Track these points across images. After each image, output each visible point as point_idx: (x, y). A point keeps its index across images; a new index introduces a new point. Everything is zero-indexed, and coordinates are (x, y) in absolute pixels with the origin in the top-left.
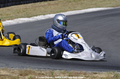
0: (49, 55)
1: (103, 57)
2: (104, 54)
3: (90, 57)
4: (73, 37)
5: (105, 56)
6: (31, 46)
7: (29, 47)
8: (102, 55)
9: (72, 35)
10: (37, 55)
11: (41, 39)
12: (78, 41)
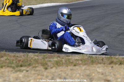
0: (50, 49)
1: (105, 52)
2: (107, 48)
3: (90, 50)
4: (75, 30)
5: (107, 50)
6: (33, 39)
7: (31, 40)
8: (104, 49)
9: (74, 28)
10: (39, 48)
11: (44, 32)
12: (79, 34)
